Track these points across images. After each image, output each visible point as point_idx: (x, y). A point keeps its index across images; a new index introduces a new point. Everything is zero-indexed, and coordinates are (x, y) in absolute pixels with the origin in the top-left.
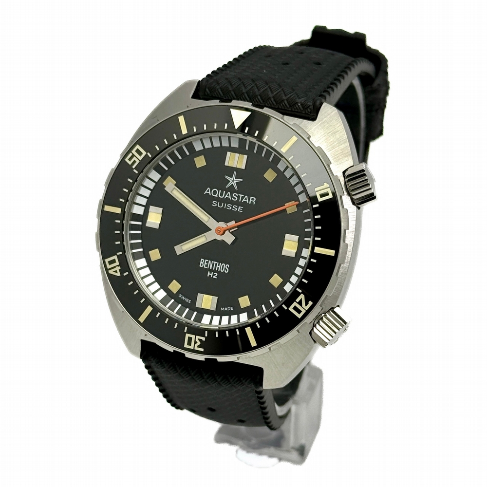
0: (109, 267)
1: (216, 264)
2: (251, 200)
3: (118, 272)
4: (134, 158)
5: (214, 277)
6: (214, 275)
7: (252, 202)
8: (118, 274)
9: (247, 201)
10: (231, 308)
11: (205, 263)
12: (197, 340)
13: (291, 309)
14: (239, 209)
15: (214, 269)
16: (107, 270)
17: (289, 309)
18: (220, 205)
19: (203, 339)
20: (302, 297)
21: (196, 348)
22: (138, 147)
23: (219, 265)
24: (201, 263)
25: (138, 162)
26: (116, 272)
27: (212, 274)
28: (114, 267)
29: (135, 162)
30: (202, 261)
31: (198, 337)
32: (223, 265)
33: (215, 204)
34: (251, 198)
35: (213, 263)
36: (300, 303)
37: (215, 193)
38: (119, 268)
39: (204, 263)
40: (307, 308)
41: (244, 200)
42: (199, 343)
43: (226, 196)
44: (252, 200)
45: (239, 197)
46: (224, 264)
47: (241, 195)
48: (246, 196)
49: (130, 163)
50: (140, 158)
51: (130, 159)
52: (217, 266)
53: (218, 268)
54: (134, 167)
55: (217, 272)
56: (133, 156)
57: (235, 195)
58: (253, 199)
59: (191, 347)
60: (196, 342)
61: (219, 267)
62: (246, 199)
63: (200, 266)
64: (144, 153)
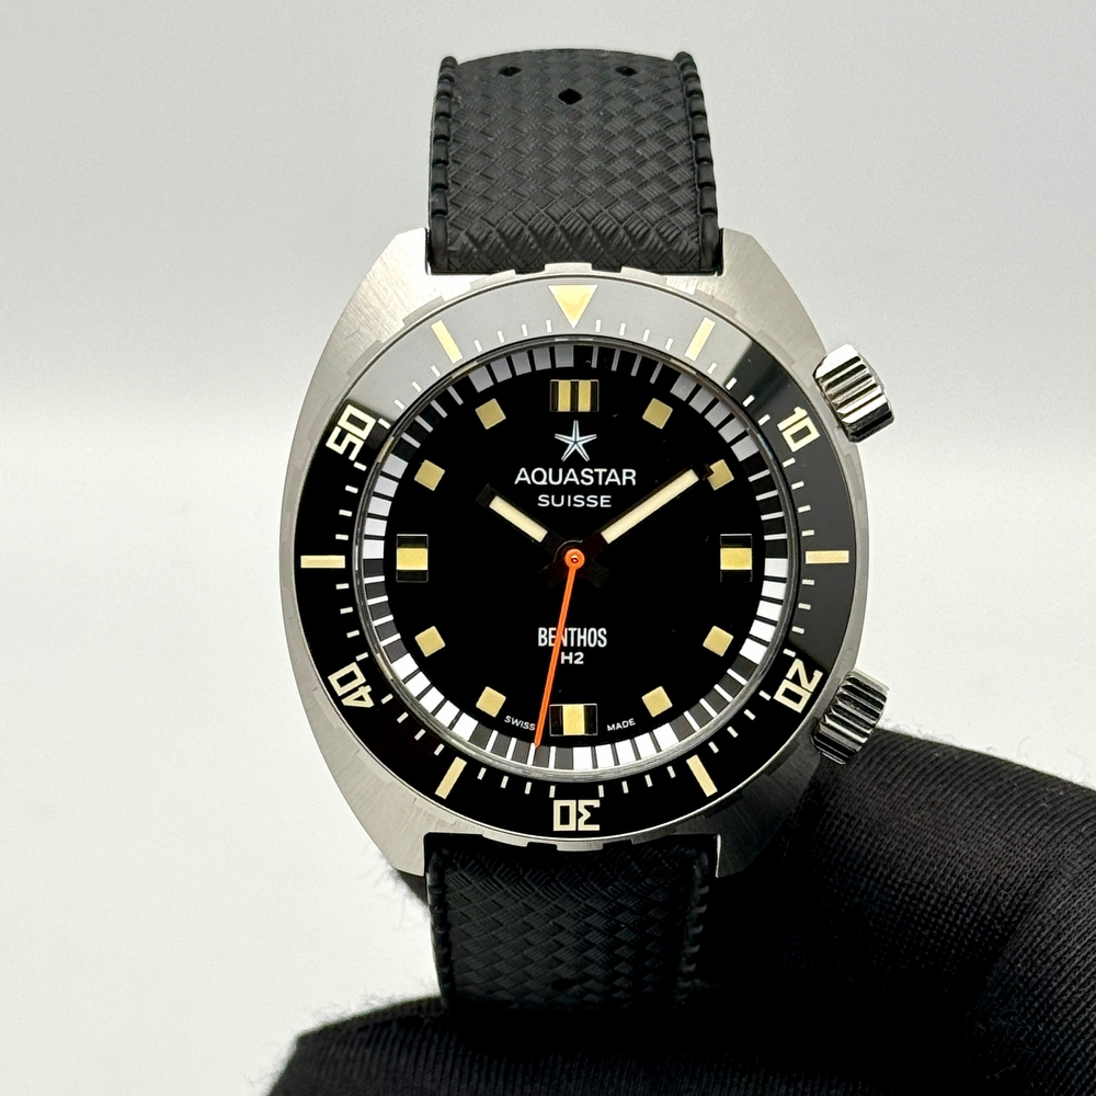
0: (340, 691)
1: (576, 633)
2: (625, 478)
3: (367, 698)
4: (348, 439)
5: (577, 662)
6: (575, 658)
7: (629, 481)
8: (369, 703)
9: (617, 480)
10: (631, 722)
11: (551, 636)
12: (582, 810)
13: (779, 697)
14: (602, 501)
15: (572, 645)
16: (337, 699)
17: (776, 698)
18: (558, 501)
19: (596, 804)
20: (798, 665)
21: (583, 827)
22: (350, 410)
23: (582, 634)
24: (540, 636)
25: (359, 445)
26: (359, 699)
27: (570, 657)
28: (356, 690)
29: (351, 446)
30: (543, 632)
31: (583, 803)
32: (592, 633)
33: (544, 501)
34: (625, 471)
35: (569, 633)
36: (796, 680)
37: (539, 476)
38: (368, 689)
39: (547, 636)
40: (812, 686)
41: (609, 480)
42: (587, 815)
43: (567, 479)
44: (629, 476)
45: (595, 475)
46: (594, 630)
47: (601, 471)
48: (613, 471)
49: (340, 450)
50: (365, 434)
51: (339, 441)
52: (579, 637)
53: (582, 641)
54: (353, 457)
55: (581, 649)
56: (344, 433)
57: (587, 473)
58: (629, 474)
59: (571, 827)
60: (579, 815)
61: (584, 637)
62: (613, 478)
63: (540, 644)
64: (370, 422)
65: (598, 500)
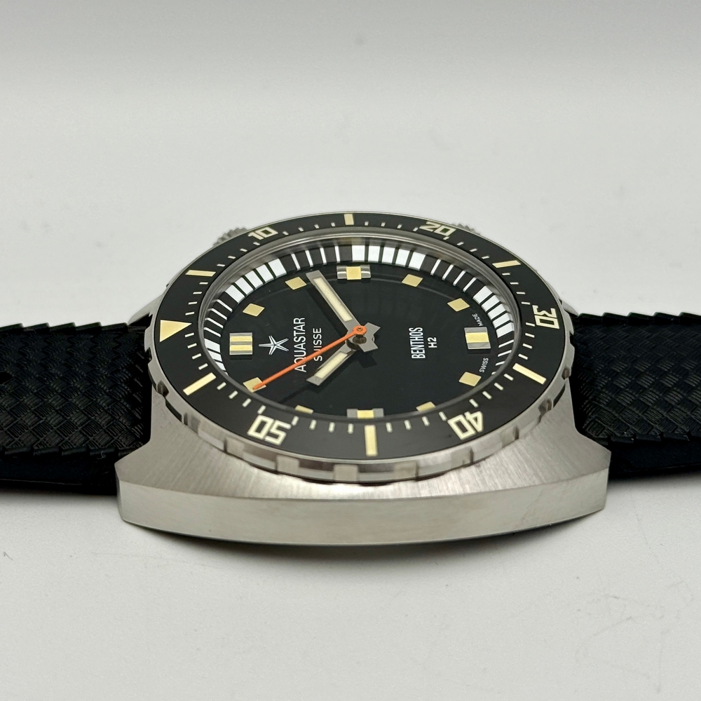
2: (300, 323)
4: (274, 431)
9: (301, 326)
11: (418, 352)
14: (317, 332)
15: (422, 343)
16: (478, 435)
22: (252, 432)
25: (278, 423)
26: (476, 419)
29: (280, 428)
30: (416, 357)
34: (295, 323)
41: (301, 330)
43: (302, 348)
47: (295, 333)
48: (295, 328)
49: (282, 435)
50: (269, 421)
51: (276, 436)
53: (419, 338)
54: (287, 426)
56: (269, 434)
58: (297, 321)
63: (424, 357)
64: (260, 419)
65: (316, 334)
